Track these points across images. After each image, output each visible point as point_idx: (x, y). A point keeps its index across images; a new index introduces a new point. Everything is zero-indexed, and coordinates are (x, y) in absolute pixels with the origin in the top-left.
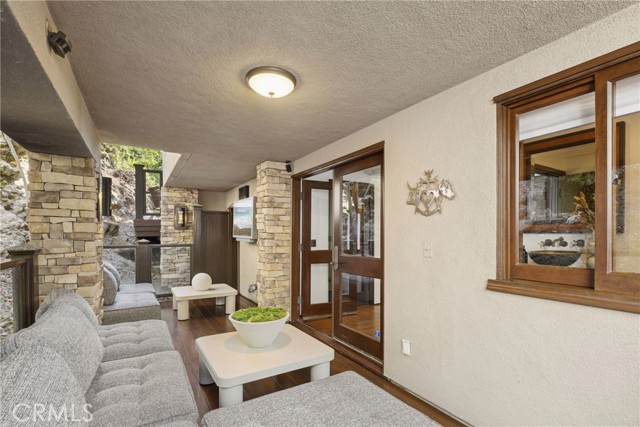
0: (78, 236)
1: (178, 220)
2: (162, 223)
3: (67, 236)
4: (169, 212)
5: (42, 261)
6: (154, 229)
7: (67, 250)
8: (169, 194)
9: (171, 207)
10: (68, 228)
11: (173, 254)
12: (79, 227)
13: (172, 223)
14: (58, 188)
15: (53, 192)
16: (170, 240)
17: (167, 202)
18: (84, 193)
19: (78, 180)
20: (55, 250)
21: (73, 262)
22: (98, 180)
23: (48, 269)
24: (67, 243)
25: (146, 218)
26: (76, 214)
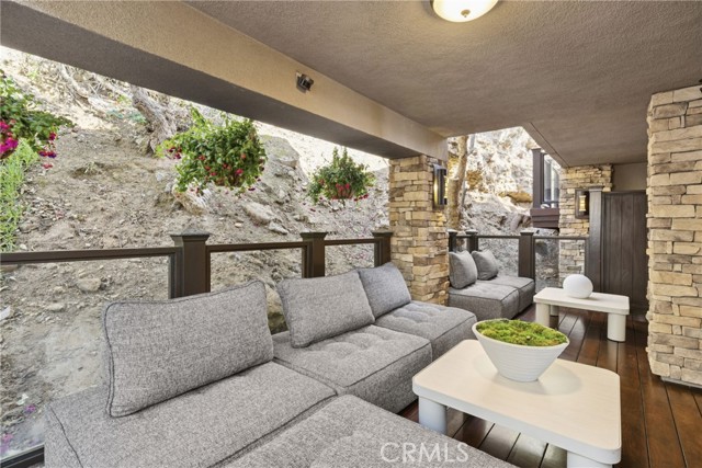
0: (415, 222)
1: (579, 207)
2: (562, 212)
3: (408, 223)
4: (568, 197)
5: (394, 241)
6: (552, 219)
7: (407, 234)
8: (569, 176)
9: (571, 191)
10: (408, 217)
11: (573, 249)
12: (417, 215)
13: (572, 211)
14: (403, 185)
15: (400, 188)
16: (569, 231)
17: (567, 186)
18: (419, 185)
19: (414, 175)
20: (401, 234)
21: (410, 244)
22: (433, 172)
23: (397, 247)
24: (408, 229)
25: (543, 206)
26: (413, 204)
